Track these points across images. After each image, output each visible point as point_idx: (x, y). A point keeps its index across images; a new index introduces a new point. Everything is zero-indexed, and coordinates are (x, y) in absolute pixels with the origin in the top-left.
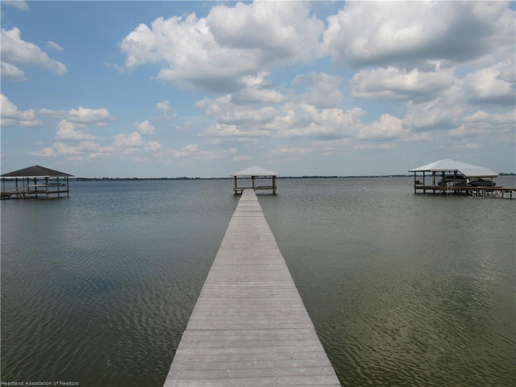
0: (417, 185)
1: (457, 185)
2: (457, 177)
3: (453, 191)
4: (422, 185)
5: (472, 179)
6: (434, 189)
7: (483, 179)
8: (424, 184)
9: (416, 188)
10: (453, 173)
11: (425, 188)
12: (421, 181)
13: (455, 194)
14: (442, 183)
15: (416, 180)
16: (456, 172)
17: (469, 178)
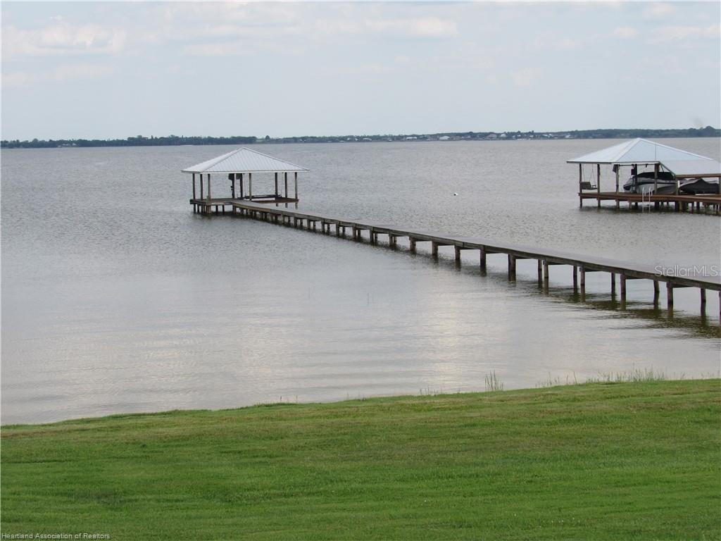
0: (584, 191)
1: (659, 190)
2: (661, 175)
3: (653, 204)
4: (596, 191)
5: (688, 179)
6: (618, 197)
7: (706, 179)
8: (598, 189)
9: (583, 196)
10: (651, 169)
11: (601, 197)
12: (593, 182)
13: (657, 209)
14: (633, 186)
15: (583, 181)
16: (657, 165)
17: (682, 178)
